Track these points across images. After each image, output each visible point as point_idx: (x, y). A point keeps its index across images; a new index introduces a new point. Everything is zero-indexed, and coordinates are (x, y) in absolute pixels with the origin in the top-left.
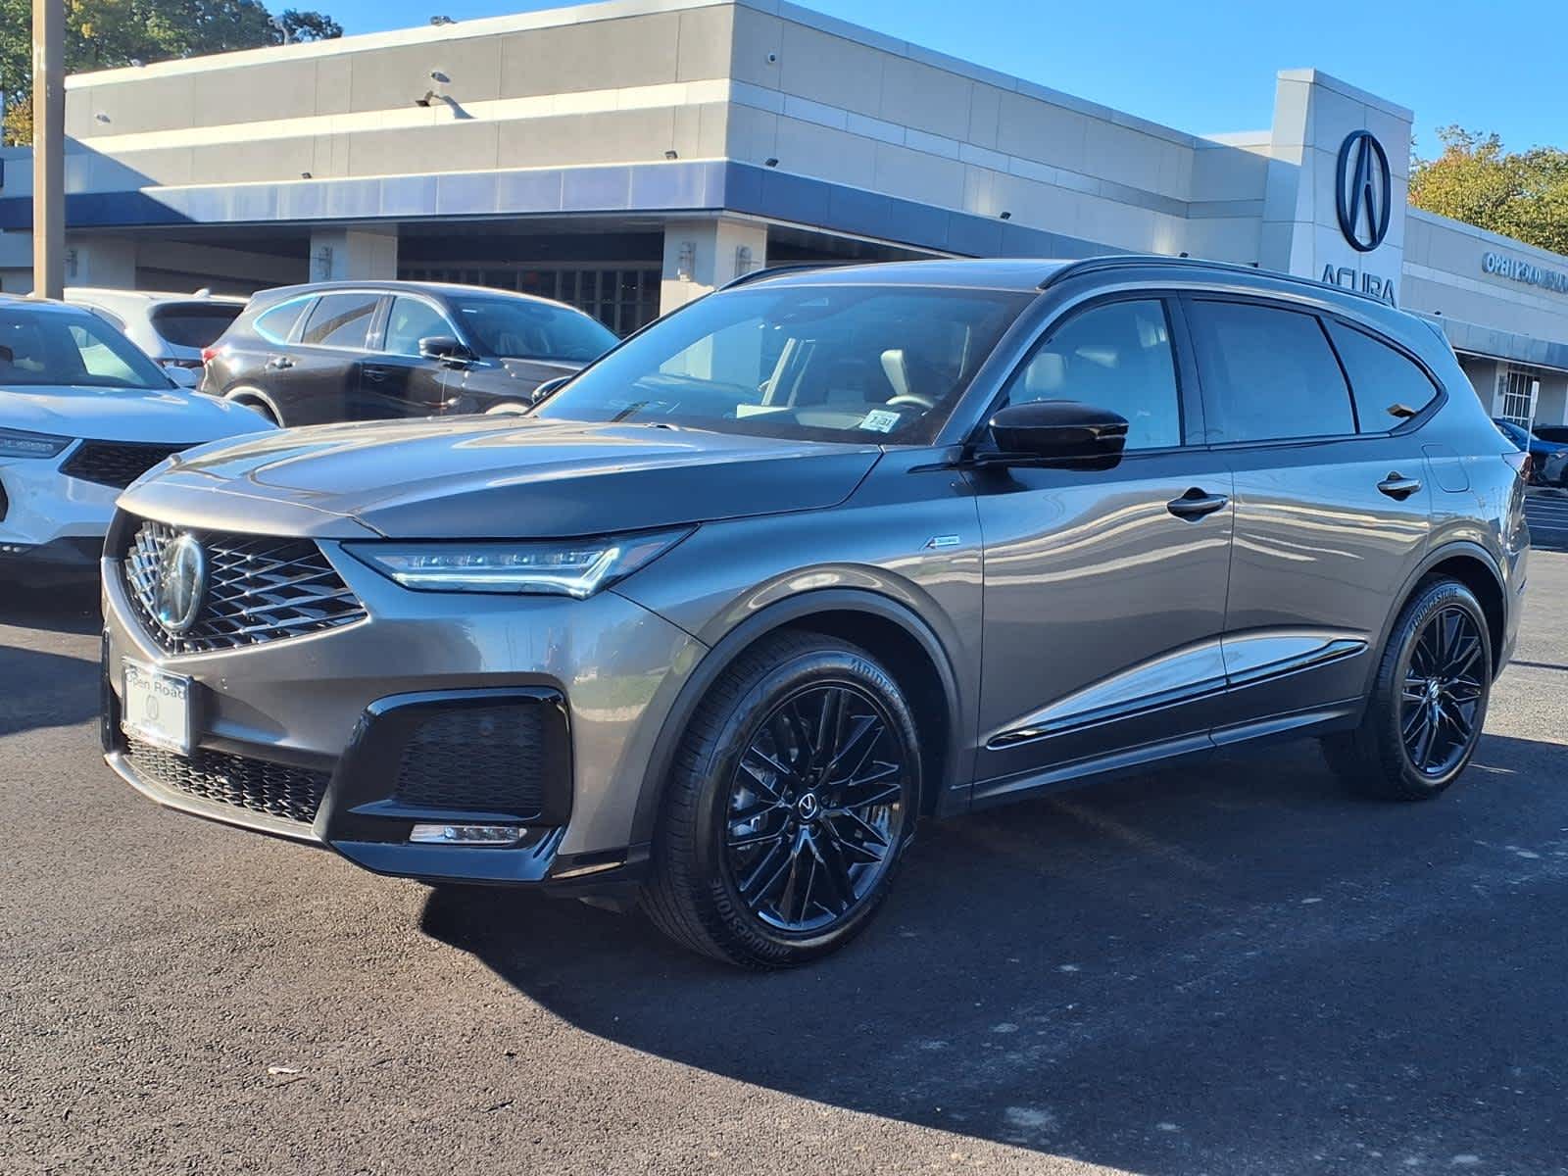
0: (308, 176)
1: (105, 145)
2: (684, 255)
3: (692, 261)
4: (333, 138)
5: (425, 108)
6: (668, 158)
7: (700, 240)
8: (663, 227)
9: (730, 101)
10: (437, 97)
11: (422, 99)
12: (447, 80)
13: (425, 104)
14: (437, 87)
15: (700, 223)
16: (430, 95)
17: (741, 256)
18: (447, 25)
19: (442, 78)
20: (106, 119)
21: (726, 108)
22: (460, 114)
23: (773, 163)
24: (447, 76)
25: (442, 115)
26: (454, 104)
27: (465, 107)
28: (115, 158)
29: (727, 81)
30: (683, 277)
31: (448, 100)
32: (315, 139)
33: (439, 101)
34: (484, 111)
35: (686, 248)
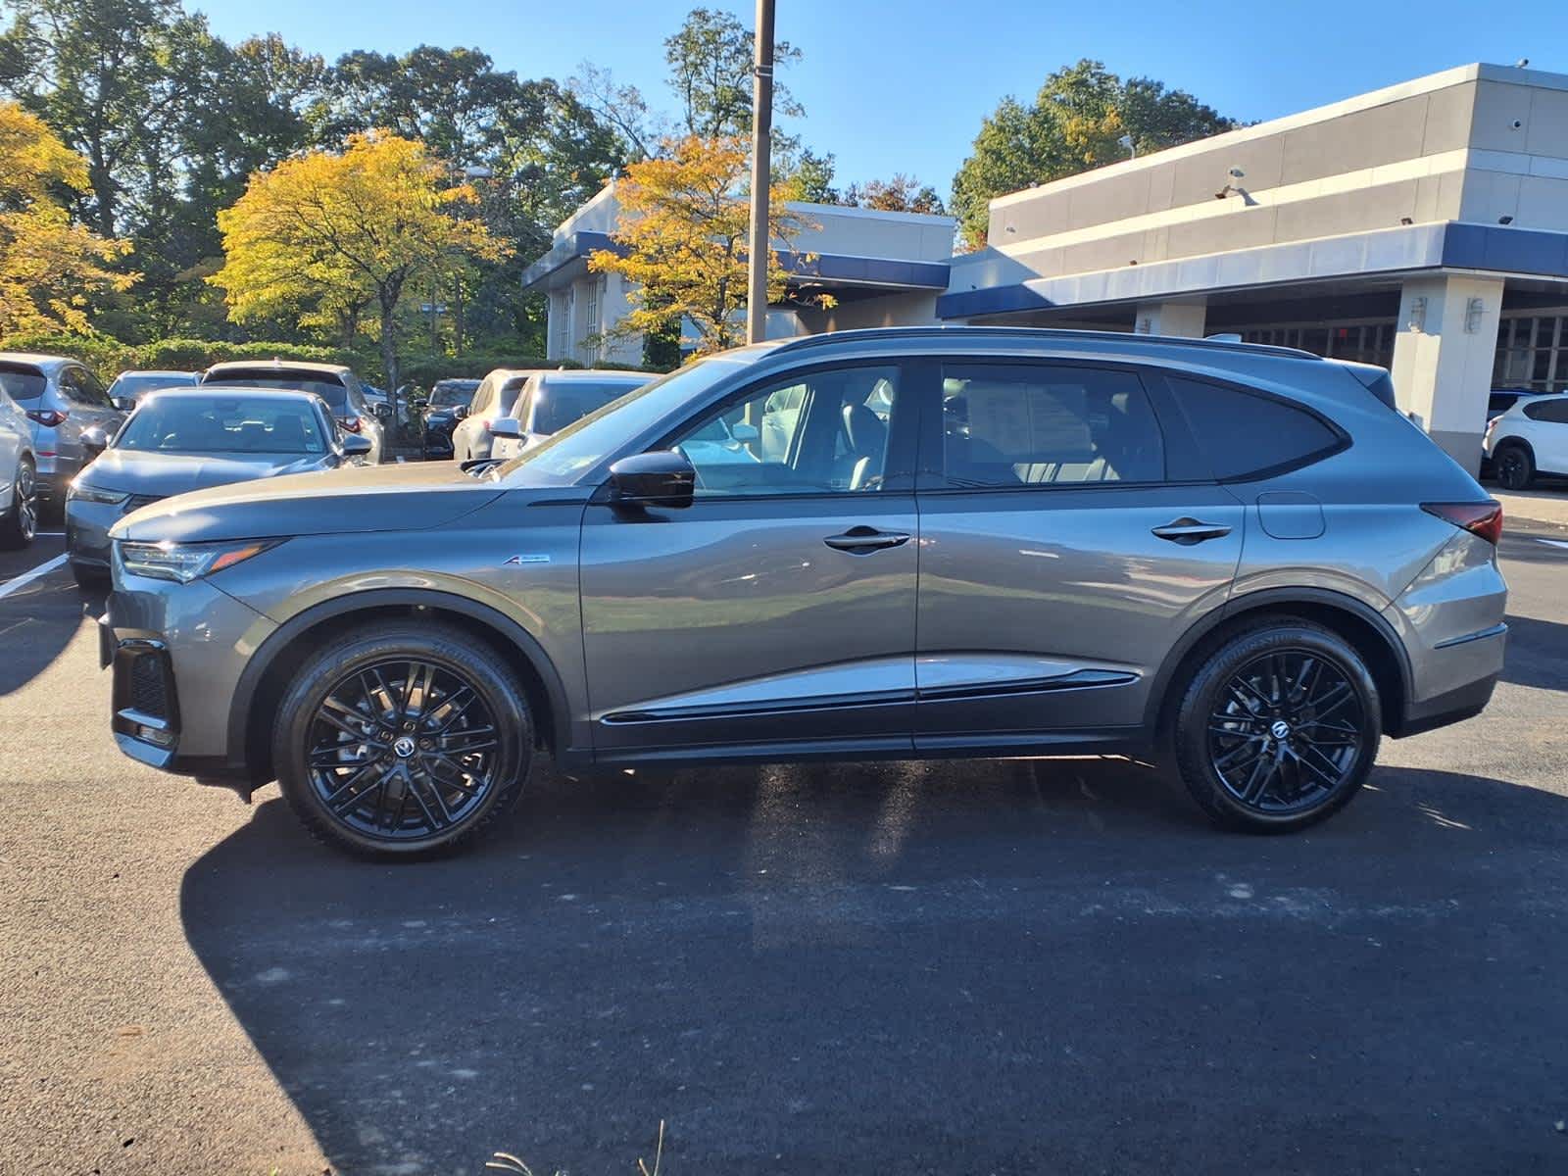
0: (1134, 263)
1: (1012, 250)
2: (1415, 309)
3: (1423, 314)
4: (1156, 232)
5: (1223, 200)
6: (1404, 224)
7: (1431, 295)
8: (1402, 285)
9: (1467, 168)
10: (1233, 190)
11: (1220, 192)
12: (1242, 175)
13: (1221, 196)
14: (1234, 182)
15: (1427, 280)
16: (1227, 188)
17: (1472, 307)
18: (1245, 129)
19: (1238, 174)
20: (1013, 231)
21: (1463, 174)
22: (1249, 202)
23: (1506, 220)
24: (1242, 172)
25: (1235, 204)
26: (1245, 195)
27: (1253, 196)
28: (1017, 260)
29: (1466, 150)
30: (1414, 329)
31: (1242, 192)
32: (1145, 233)
33: (1234, 193)
34: (1265, 198)
35: (1418, 303)
